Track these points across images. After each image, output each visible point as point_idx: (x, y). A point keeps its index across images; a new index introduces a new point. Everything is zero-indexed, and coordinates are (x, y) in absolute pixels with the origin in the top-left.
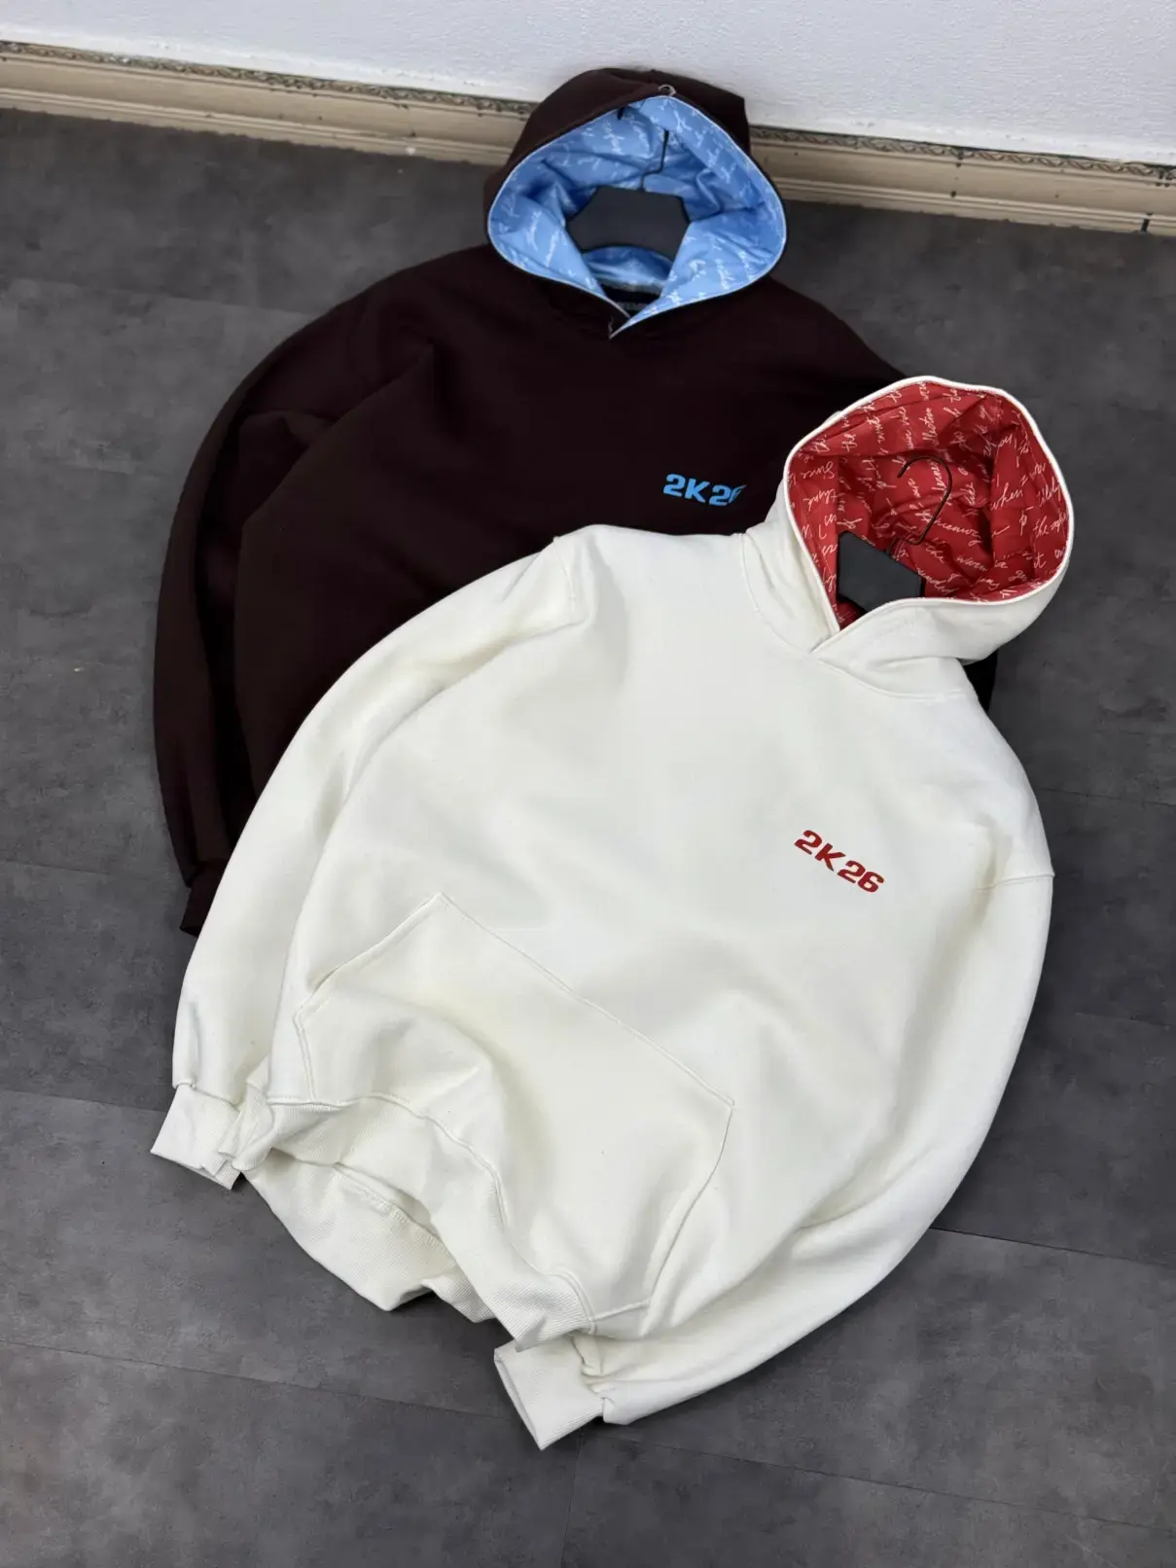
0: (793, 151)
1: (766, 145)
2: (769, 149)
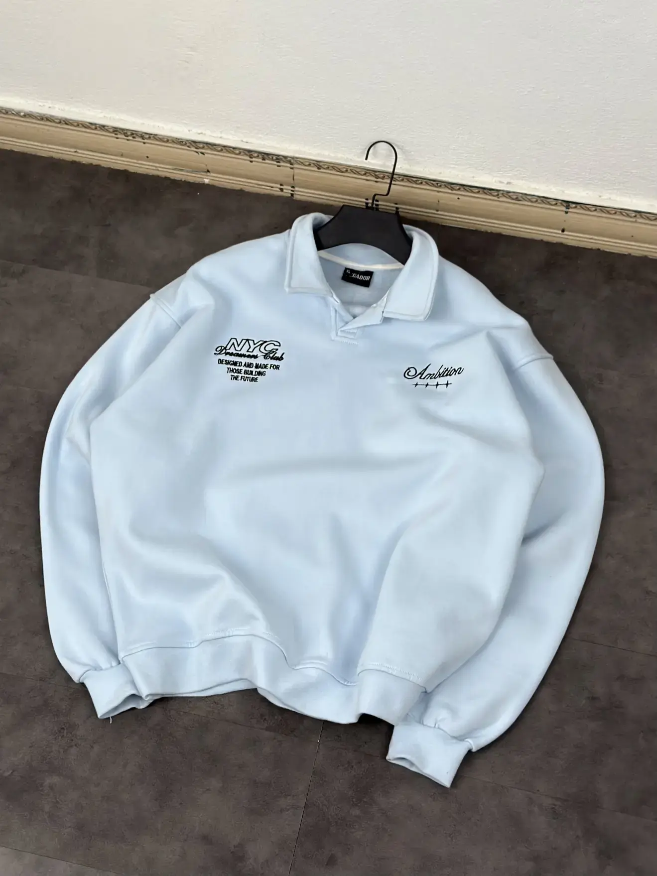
0: (457, 197)
1: (439, 192)
2: (440, 194)
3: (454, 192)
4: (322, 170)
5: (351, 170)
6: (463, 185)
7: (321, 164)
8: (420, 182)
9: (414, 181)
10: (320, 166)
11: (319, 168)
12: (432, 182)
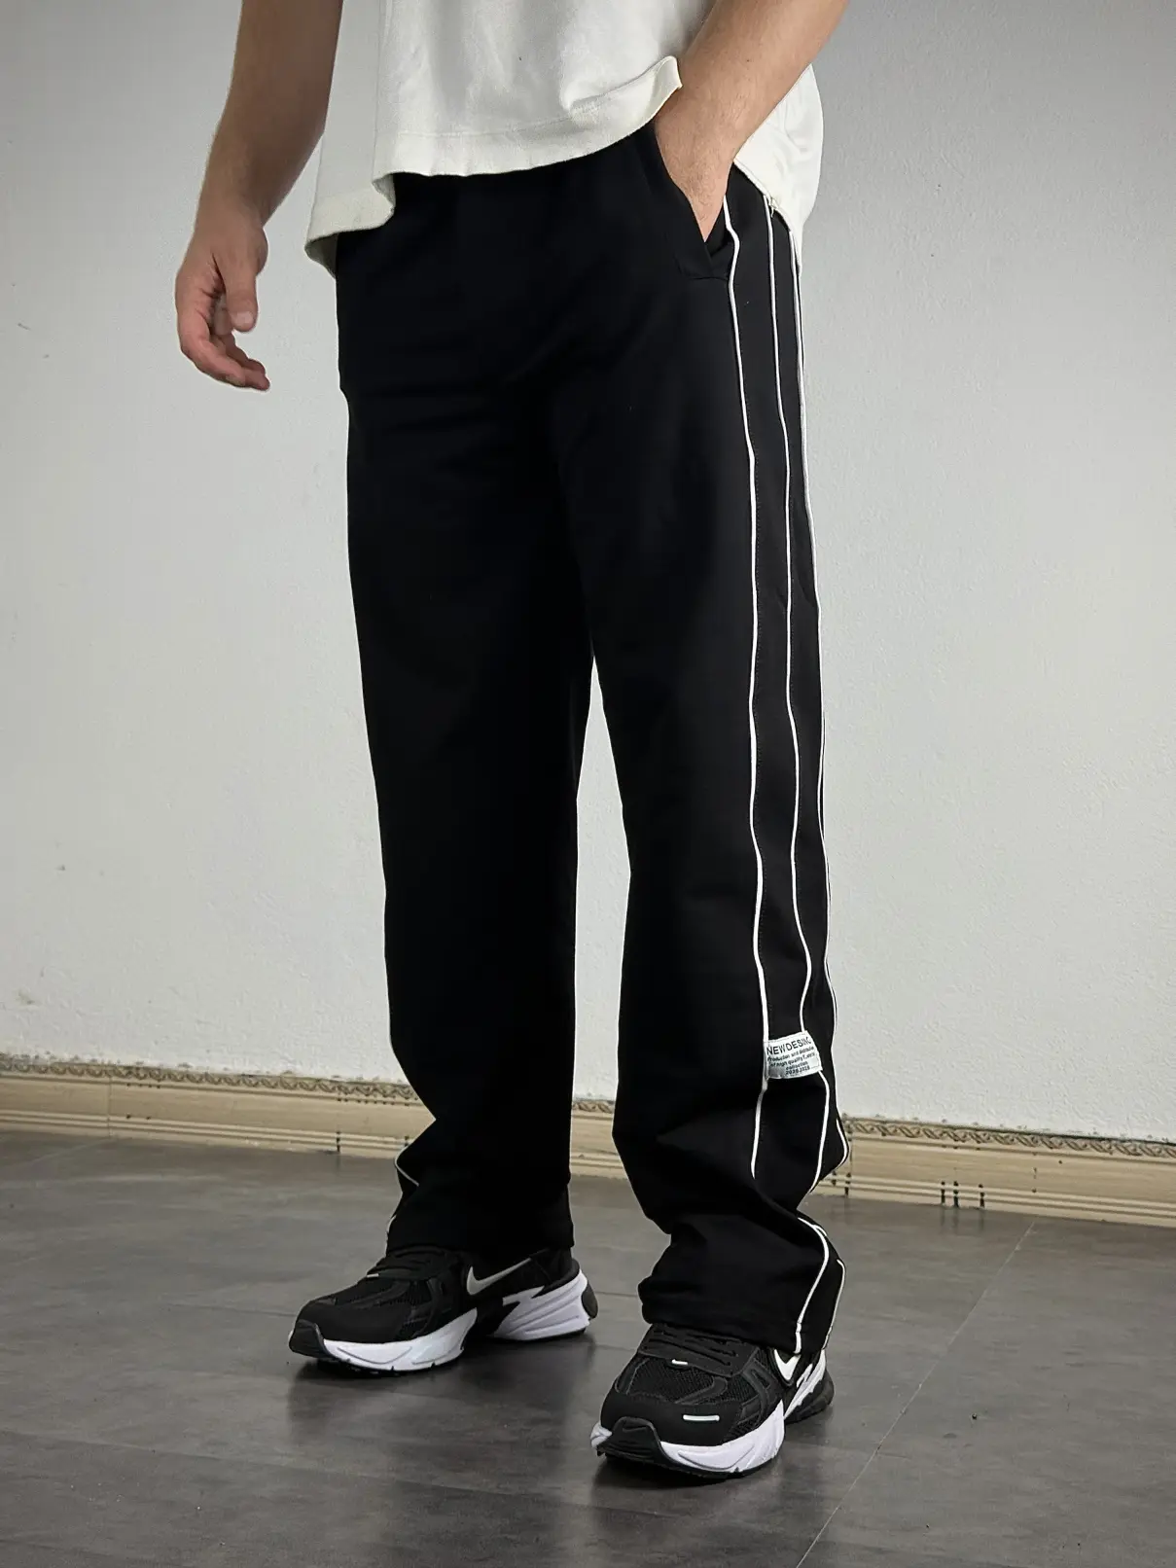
0: (1058, 1159)
1: (1035, 1154)
2: (1038, 1158)
3: (1055, 1151)
4: (888, 1137)
5: (924, 1130)
6: (1063, 1136)
7: (887, 1126)
8: (1011, 1138)
9: (1002, 1138)
10: (885, 1129)
11: (884, 1135)
12: (1026, 1137)
